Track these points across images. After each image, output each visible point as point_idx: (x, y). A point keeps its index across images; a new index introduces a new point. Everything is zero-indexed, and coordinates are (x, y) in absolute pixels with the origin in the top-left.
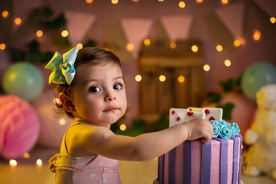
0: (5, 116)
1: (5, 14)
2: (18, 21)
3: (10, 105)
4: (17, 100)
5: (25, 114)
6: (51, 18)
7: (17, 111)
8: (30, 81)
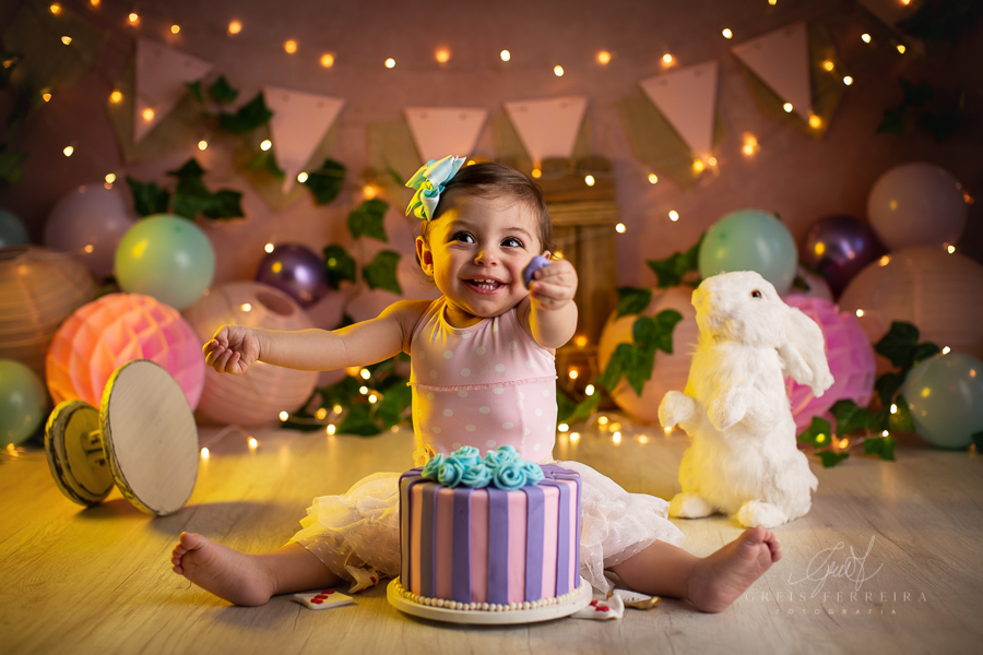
0: (125, 342)
1: (116, 97)
2: (148, 115)
3: (134, 317)
4: (152, 303)
5: (170, 336)
6: (231, 109)
7: (153, 329)
8: (183, 259)
